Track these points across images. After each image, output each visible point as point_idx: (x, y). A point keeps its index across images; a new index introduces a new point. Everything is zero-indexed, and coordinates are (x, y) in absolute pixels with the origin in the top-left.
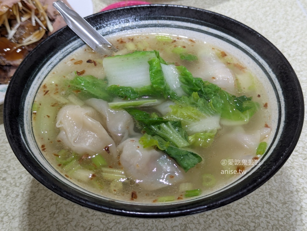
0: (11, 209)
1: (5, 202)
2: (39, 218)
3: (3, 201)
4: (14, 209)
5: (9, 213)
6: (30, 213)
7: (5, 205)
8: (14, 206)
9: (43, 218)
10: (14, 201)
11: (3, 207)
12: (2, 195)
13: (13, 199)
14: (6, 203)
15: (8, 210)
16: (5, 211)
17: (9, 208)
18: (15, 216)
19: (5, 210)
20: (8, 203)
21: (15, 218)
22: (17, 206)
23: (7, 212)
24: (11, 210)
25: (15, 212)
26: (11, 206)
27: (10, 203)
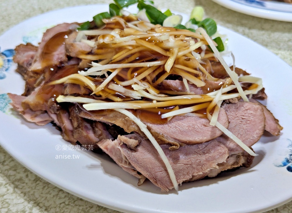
0: (43, 197)
1: (34, 188)
2: (83, 208)
3: (31, 188)
4: (46, 198)
5: (40, 203)
6: (69, 202)
7: (34, 192)
8: (46, 193)
9: (88, 209)
10: (46, 188)
11: (32, 195)
12: (30, 180)
13: (45, 185)
14: (35, 190)
15: (38, 199)
16: (35, 200)
17: (40, 196)
18: (49, 206)
19: (35, 198)
20: (38, 190)
21: (49, 209)
22: (50, 194)
23: (37, 201)
24: (43, 199)
25: (48, 201)
26: (42, 193)
27: (41, 190)
